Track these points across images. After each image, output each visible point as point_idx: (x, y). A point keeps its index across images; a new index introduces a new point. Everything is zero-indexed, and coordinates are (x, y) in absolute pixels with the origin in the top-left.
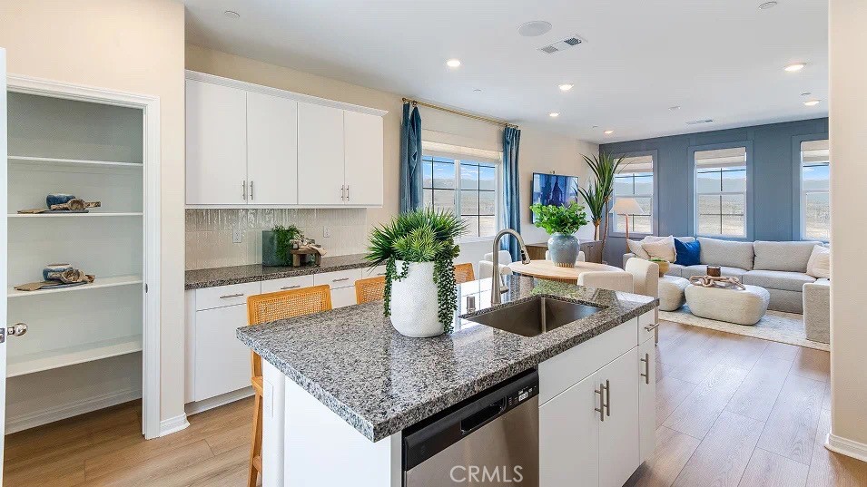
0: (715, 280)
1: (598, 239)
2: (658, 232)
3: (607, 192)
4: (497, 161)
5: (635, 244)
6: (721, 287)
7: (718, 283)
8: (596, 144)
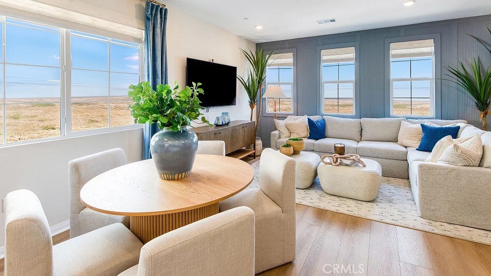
0: (341, 158)
1: (254, 119)
2: (297, 113)
3: (261, 80)
4: (139, 40)
5: (280, 123)
6: (347, 165)
7: (345, 161)
8: (253, 43)
